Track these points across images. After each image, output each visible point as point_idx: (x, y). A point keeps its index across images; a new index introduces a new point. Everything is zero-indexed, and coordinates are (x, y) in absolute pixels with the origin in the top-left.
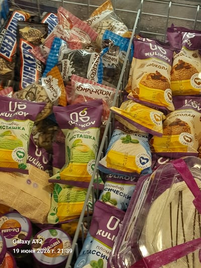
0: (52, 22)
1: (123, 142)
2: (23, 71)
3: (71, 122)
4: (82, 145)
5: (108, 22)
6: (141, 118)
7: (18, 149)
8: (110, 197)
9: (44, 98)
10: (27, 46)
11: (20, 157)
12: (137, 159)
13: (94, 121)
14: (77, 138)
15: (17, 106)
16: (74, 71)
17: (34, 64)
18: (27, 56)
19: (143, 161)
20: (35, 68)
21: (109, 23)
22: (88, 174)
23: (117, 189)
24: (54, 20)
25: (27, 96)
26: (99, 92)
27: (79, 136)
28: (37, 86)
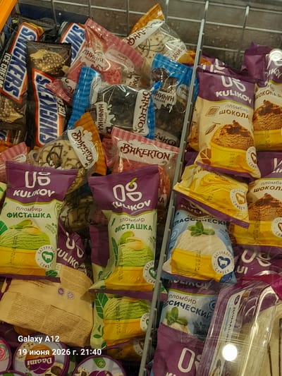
0: (76, 39)
1: (192, 234)
2: (39, 117)
3: (117, 203)
4: (135, 240)
5: (157, 39)
6: (218, 201)
7: (43, 248)
8: (177, 314)
9: (74, 162)
10: (43, 79)
11: (48, 261)
12: (214, 260)
13: (149, 201)
14: (126, 230)
15: (37, 180)
16: (114, 119)
17: (55, 106)
18: (44, 94)
19: (223, 262)
20: (56, 111)
21: (160, 40)
22: (144, 281)
23: (187, 303)
24: (79, 34)
25: (49, 159)
26: (153, 154)
27: (130, 226)
28: (62, 142)
